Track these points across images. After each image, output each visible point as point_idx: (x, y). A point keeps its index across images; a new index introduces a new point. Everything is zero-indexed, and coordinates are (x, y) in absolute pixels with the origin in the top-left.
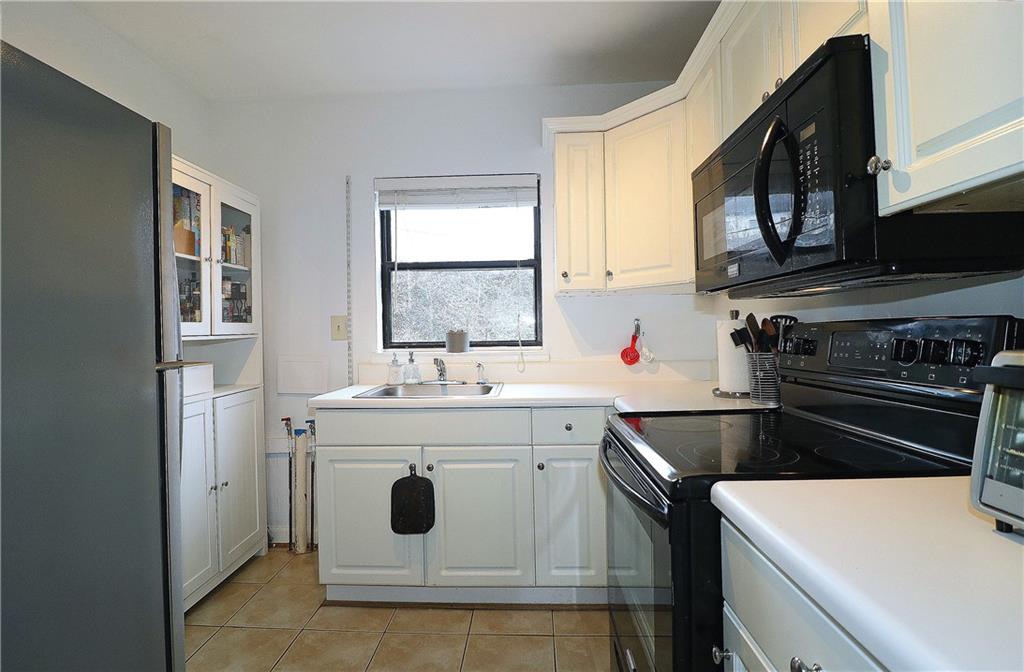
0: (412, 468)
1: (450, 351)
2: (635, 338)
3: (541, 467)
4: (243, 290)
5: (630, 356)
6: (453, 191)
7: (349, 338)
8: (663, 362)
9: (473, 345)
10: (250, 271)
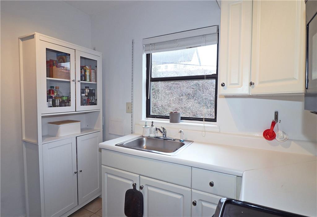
0: (134, 186)
1: (171, 122)
2: (273, 124)
3: (194, 204)
4: (94, 92)
5: (269, 135)
6: (175, 41)
7: (132, 112)
8: (294, 140)
9: (183, 118)
10: (96, 84)
